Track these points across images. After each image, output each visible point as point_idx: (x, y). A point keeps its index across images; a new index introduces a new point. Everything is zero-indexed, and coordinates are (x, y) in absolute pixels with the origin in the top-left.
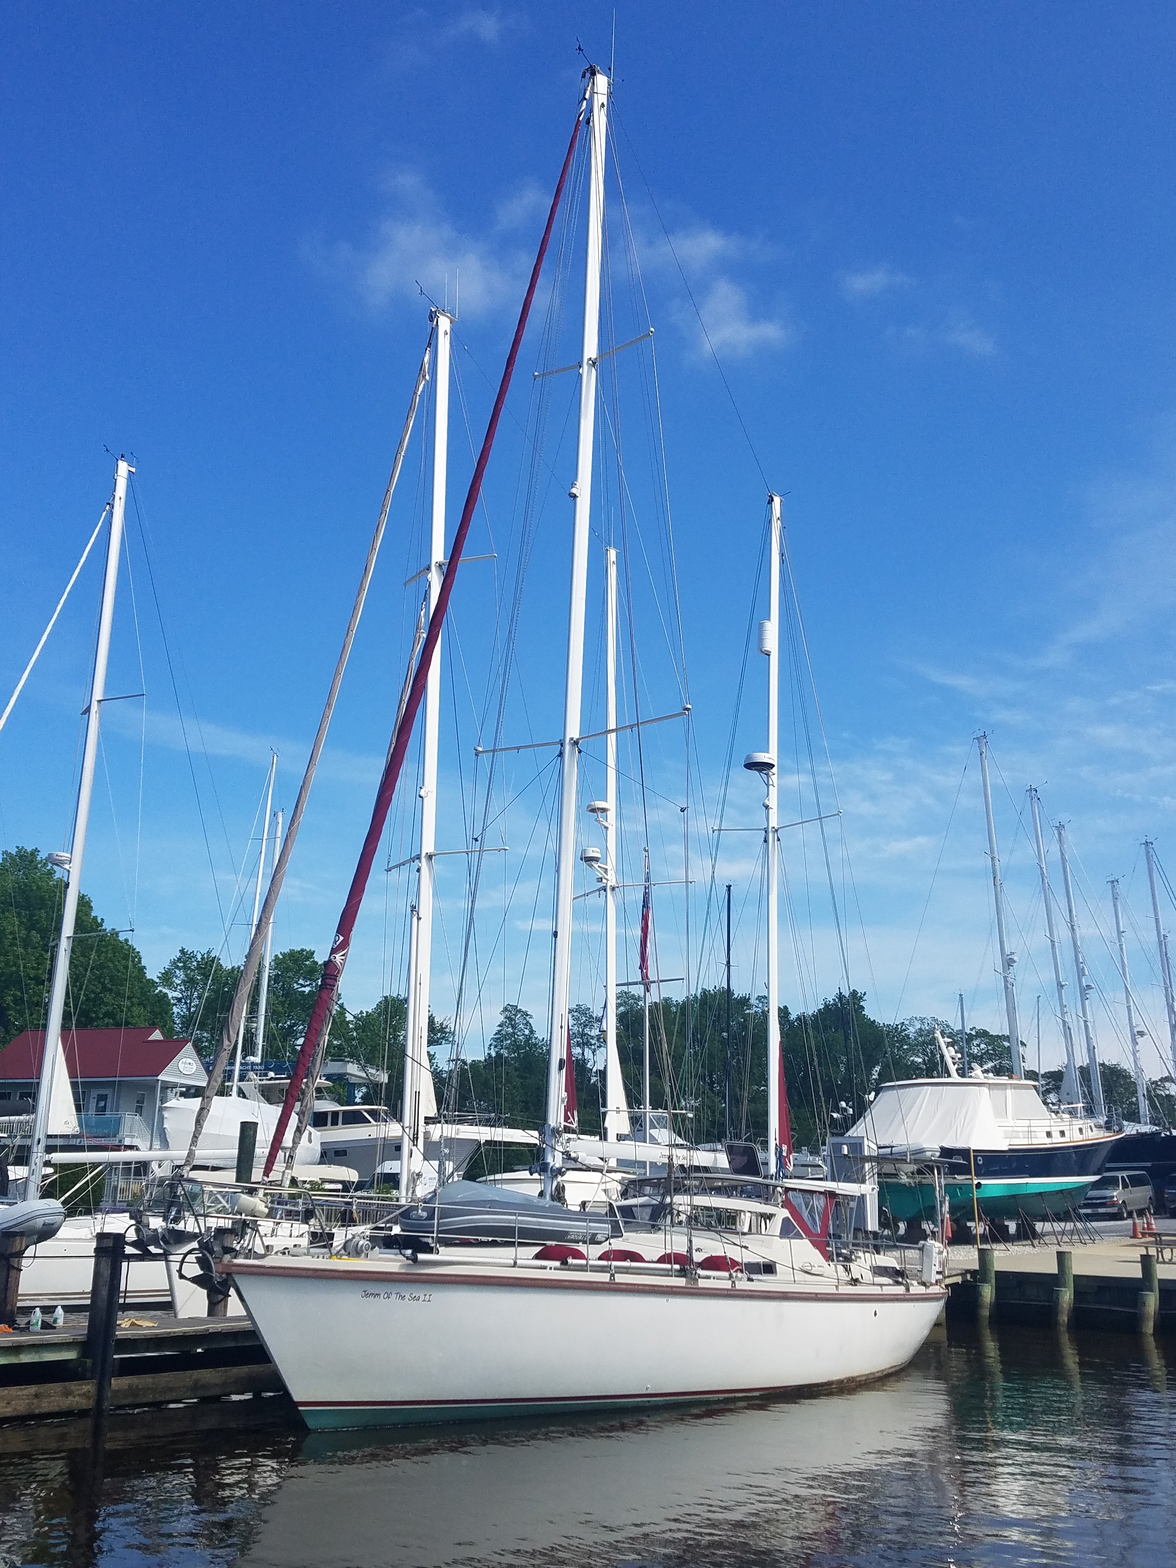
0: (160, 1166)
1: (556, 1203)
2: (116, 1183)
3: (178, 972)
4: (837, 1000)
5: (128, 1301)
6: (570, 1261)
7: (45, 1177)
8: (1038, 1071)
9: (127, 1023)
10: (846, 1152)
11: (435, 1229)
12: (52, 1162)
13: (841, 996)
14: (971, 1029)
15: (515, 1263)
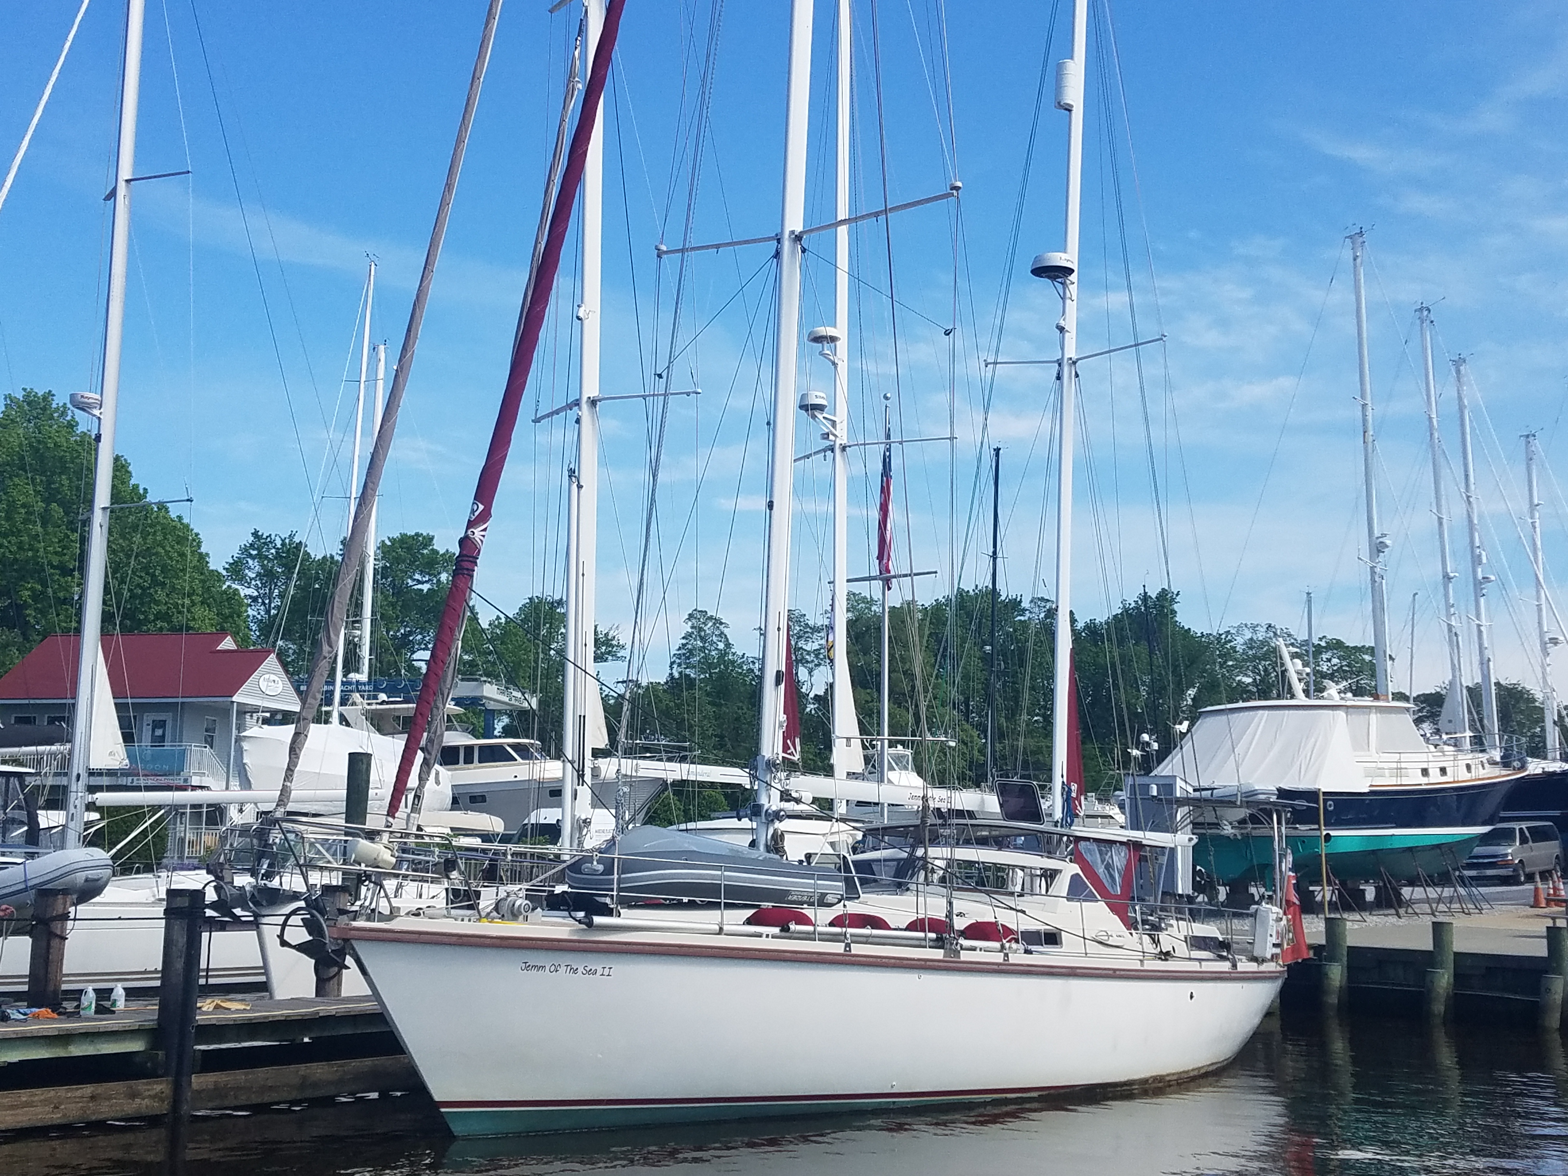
0: (241, 811)
1: (772, 855)
2: (182, 835)
3: (250, 562)
4: (1140, 602)
5: (211, 981)
6: (793, 927)
7: (89, 824)
8: (1408, 694)
9: (189, 628)
10: (1155, 793)
11: (615, 886)
12: (98, 804)
13: (1145, 597)
14: (1320, 639)
15: (721, 929)
